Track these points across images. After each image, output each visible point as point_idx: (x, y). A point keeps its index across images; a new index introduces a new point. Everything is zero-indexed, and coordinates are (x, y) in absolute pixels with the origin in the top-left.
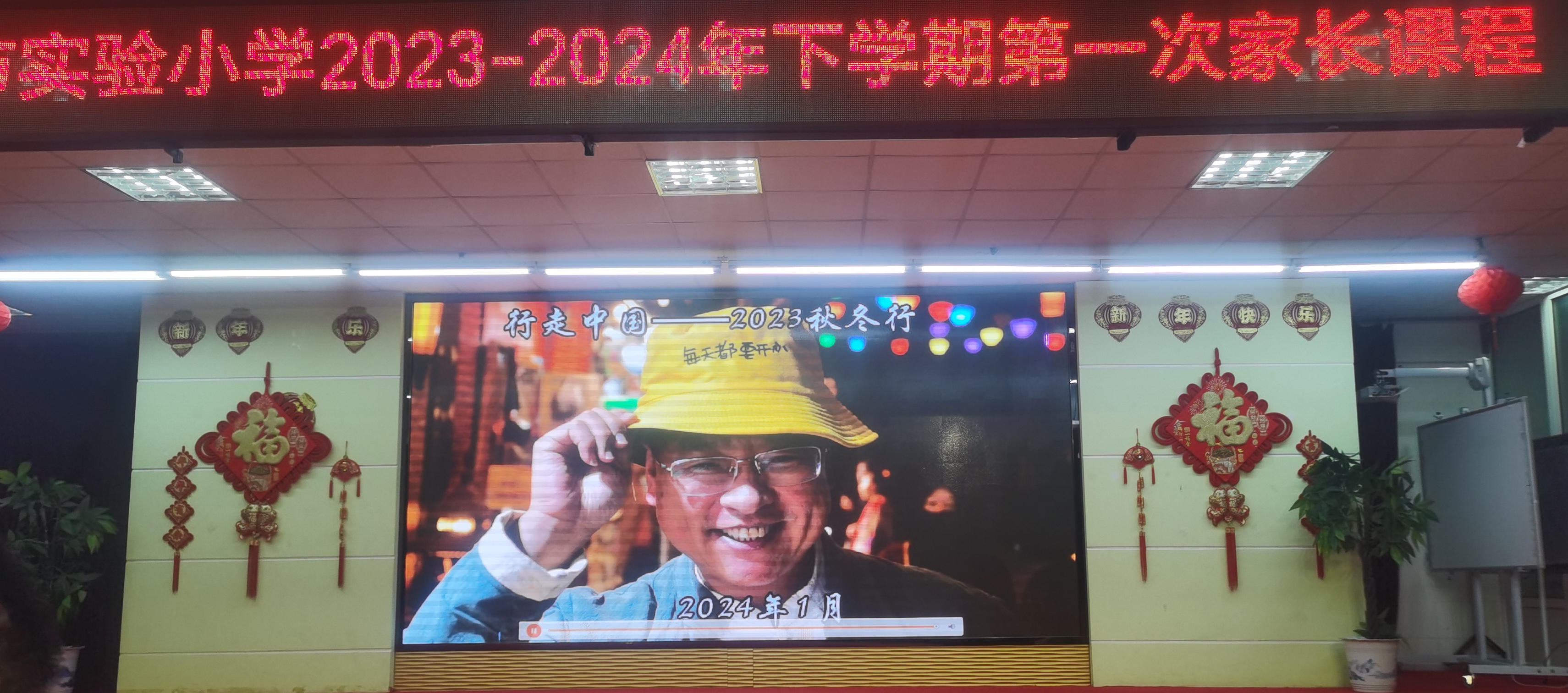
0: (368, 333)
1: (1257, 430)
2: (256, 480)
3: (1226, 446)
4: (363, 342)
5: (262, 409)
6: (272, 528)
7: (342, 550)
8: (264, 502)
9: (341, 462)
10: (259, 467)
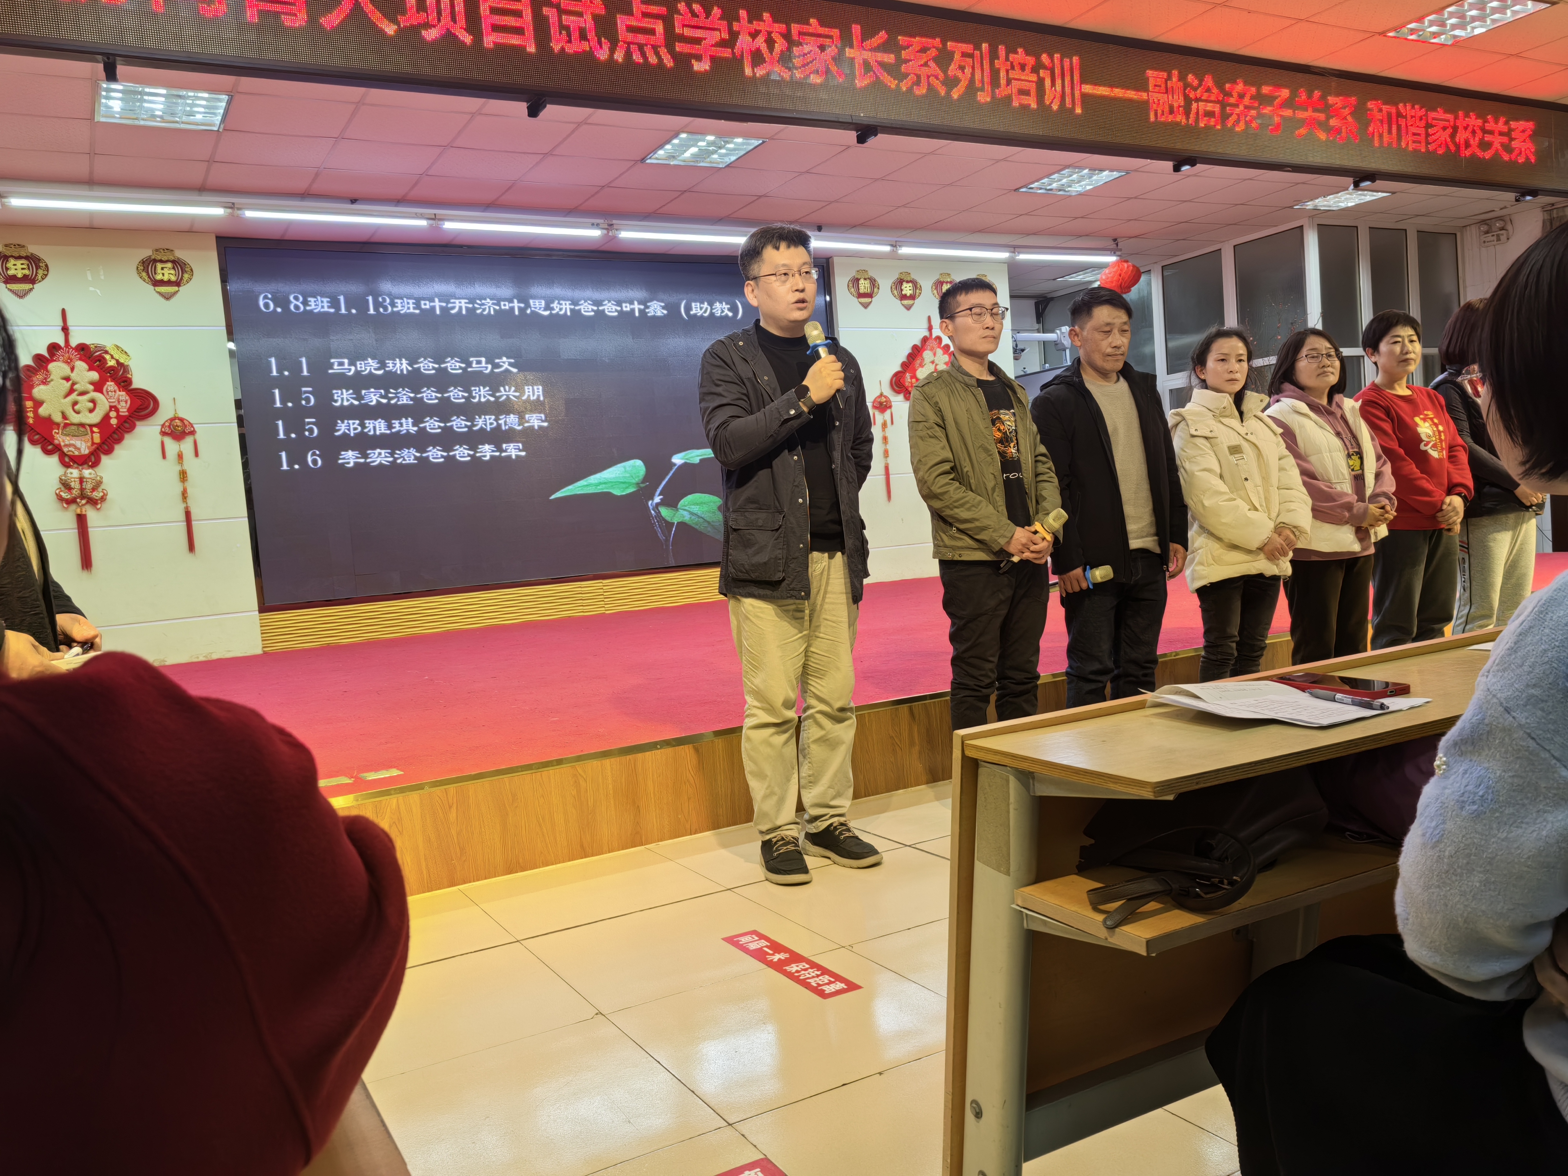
0: (182, 279)
2: (71, 442)
4: (176, 288)
5: (67, 362)
6: (101, 494)
7: (188, 514)
8: (86, 466)
9: (172, 420)
10: (73, 427)
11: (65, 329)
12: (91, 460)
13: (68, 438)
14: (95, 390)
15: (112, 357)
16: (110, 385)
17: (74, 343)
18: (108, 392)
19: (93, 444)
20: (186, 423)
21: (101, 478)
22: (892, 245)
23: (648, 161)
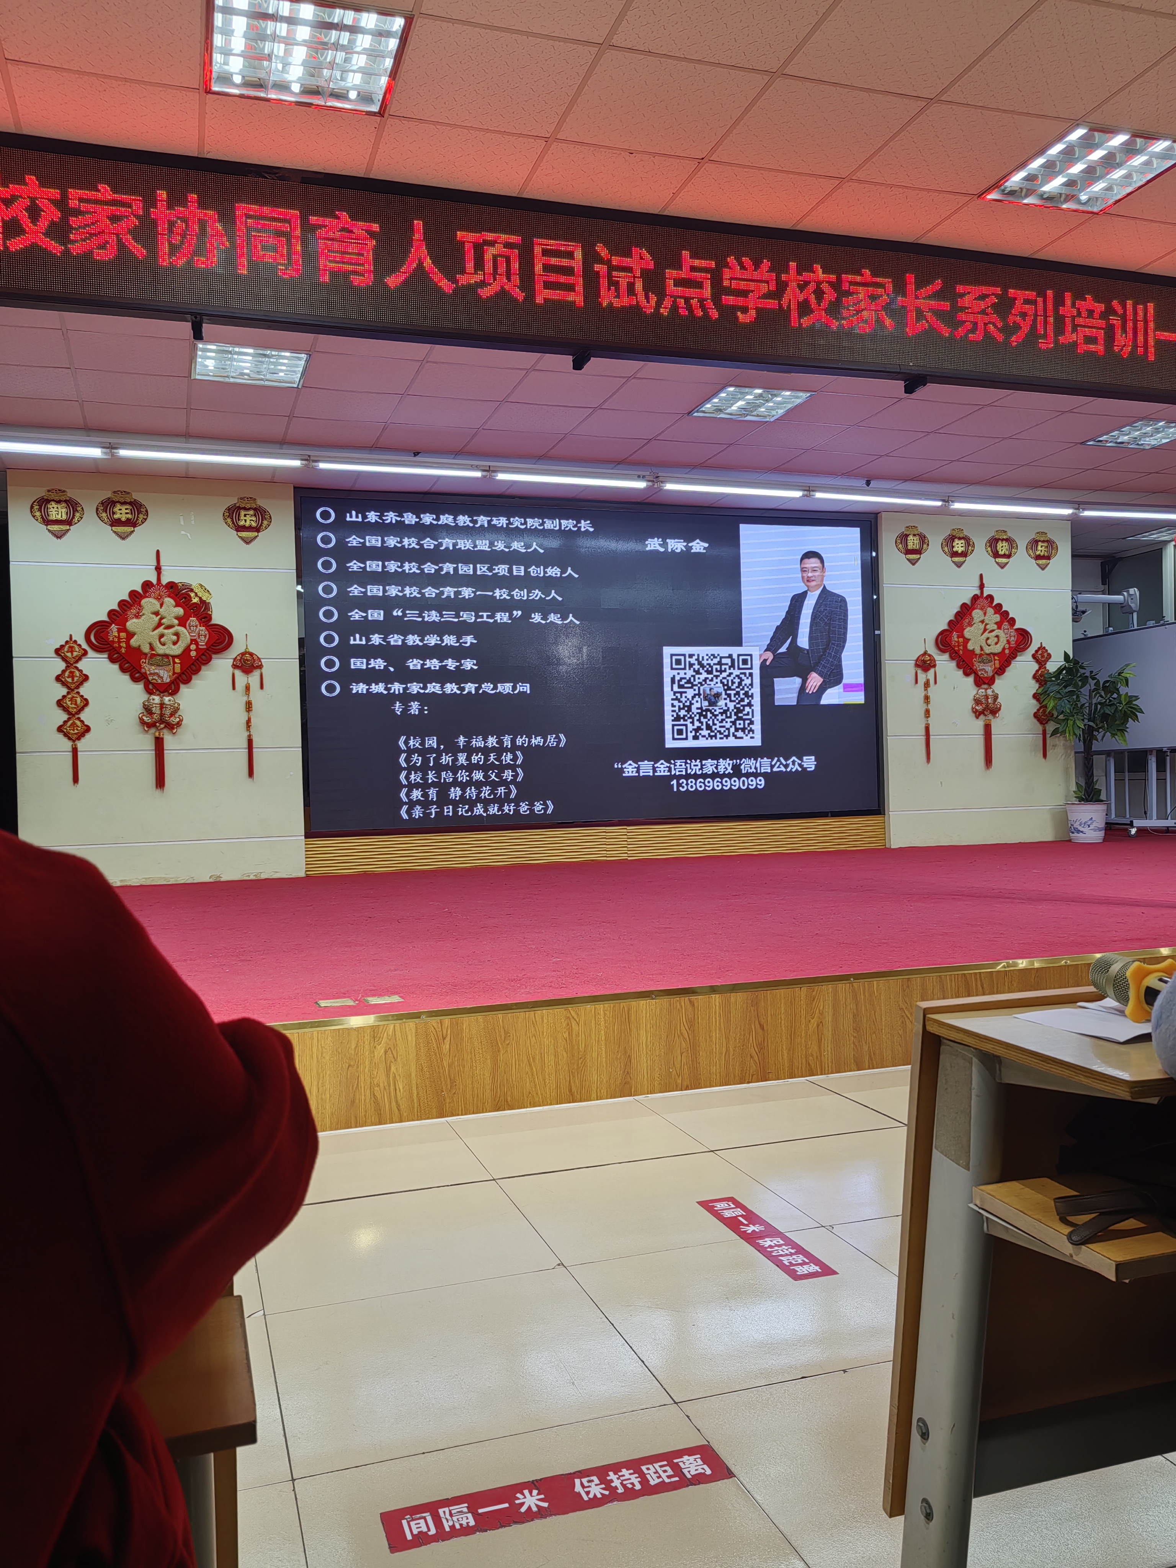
0: (261, 525)
1: (1008, 642)
2: (156, 671)
3: (987, 654)
4: (256, 534)
5: (158, 599)
6: (178, 720)
7: (250, 742)
8: (166, 694)
9: (243, 654)
10: (158, 658)
11: (158, 569)
12: (172, 688)
13: (153, 667)
14: (179, 625)
15: (196, 595)
16: (193, 621)
17: (164, 581)
18: (190, 627)
19: (174, 673)
20: (255, 657)
21: (179, 705)
22: (943, 501)
23: (695, 414)
